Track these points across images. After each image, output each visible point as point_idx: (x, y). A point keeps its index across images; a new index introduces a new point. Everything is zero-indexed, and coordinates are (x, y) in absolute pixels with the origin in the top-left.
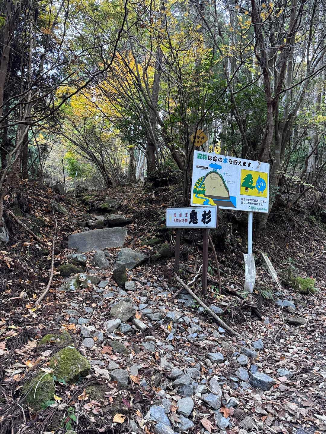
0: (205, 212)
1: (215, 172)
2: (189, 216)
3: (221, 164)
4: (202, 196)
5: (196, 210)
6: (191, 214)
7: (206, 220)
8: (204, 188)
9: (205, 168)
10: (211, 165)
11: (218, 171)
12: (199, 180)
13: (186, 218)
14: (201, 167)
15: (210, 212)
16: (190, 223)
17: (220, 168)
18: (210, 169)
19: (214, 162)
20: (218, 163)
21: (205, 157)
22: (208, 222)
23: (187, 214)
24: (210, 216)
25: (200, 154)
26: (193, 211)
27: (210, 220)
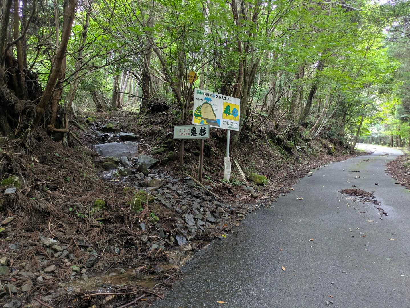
0: (202, 128)
1: (208, 103)
2: (191, 131)
3: (211, 98)
4: (199, 118)
5: (196, 127)
6: (192, 130)
7: (203, 134)
8: (201, 113)
9: (201, 100)
10: (206, 98)
11: (210, 102)
12: (198, 108)
13: (189, 132)
14: (199, 99)
15: (205, 128)
16: (191, 135)
17: (211, 100)
18: (205, 101)
19: (207, 97)
20: (209, 97)
21: (201, 93)
22: (203, 135)
23: (189, 130)
24: (205, 131)
25: (198, 91)
26: (194, 128)
27: (205, 133)
